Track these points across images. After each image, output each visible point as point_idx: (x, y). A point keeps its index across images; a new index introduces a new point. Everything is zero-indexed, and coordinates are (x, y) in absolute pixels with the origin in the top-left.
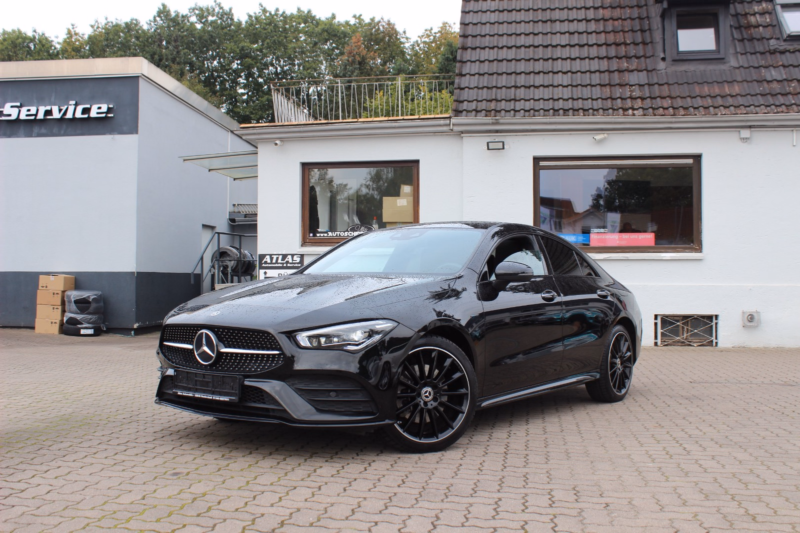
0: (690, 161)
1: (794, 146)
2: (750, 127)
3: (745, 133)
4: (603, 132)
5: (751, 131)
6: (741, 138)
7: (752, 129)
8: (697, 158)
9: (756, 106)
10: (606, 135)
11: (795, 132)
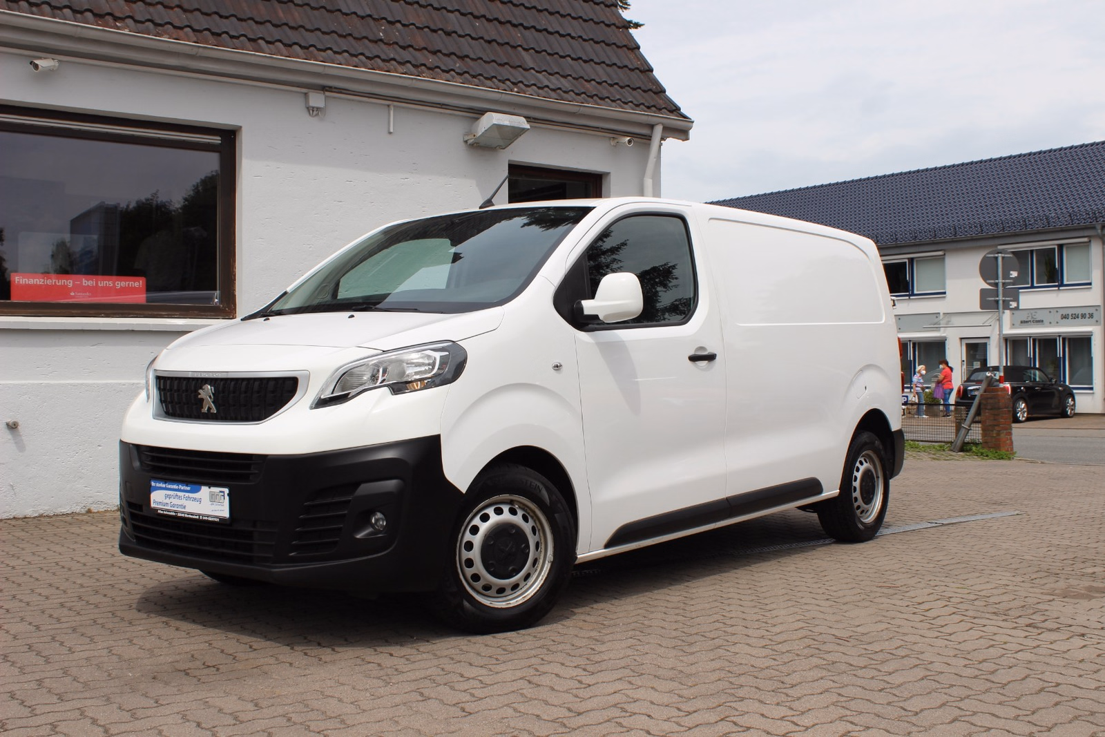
0: (216, 140)
1: (390, 133)
2: (324, 89)
3: (317, 99)
4: (54, 56)
5: (326, 97)
6: (308, 108)
7: (328, 94)
8: (229, 137)
9: (335, 53)
10: (57, 64)
11: (392, 108)
